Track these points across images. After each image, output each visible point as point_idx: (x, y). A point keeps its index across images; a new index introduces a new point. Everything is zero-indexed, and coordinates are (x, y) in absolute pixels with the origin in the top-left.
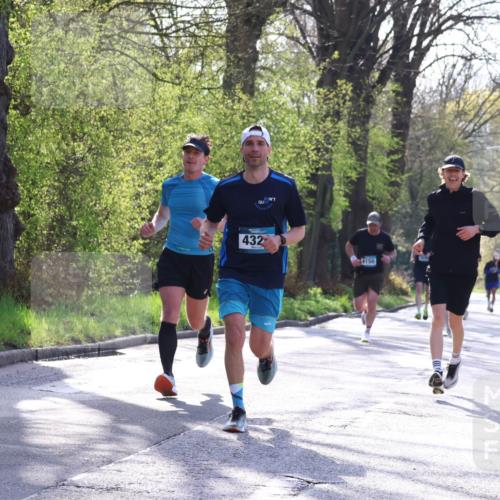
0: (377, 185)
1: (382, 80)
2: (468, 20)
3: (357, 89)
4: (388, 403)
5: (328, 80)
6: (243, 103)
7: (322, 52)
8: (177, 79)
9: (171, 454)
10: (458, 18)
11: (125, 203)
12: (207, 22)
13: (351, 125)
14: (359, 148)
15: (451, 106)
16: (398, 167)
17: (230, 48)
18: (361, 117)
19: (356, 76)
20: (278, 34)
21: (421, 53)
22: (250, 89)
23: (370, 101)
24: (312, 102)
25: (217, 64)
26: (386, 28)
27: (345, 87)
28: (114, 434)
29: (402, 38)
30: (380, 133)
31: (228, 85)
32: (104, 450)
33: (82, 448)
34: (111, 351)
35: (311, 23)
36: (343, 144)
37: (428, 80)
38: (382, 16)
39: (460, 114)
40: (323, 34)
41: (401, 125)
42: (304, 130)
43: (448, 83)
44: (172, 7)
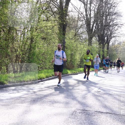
0: (105, 55)
1: (106, 44)
2: (115, 37)
3: (103, 45)
4: (108, 79)
5: (100, 44)
6: (90, 47)
7: (99, 41)
8: (83, 44)
9: (84, 85)
10: (114, 37)
11: (78, 58)
12: (86, 38)
14: (103, 51)
15: (113, 46)
16: (108, 53)
17: (89, 41)
18: (103, 48)
19: (103, 43)
20: (94, 39)
21: (110, 41)
22: (91, 45)
23: (104, 46)
24: (98, 47)
25: (87, 43)
26: (106, 38)
28: (78, 83)
29: (108, 39)
30: (106, 49)
31: (89, 45)
32: (77, 85)
33: (75, 85)
34: (77, 74)
35: (97, 38)
36: (101, 51)
37: (111, 44)
38: (105, 37)
39: (114, 47)
40: (99, 39)
41: (108, 49)
42: (97, 49)
43: (113, 44)
44: (82, 37)
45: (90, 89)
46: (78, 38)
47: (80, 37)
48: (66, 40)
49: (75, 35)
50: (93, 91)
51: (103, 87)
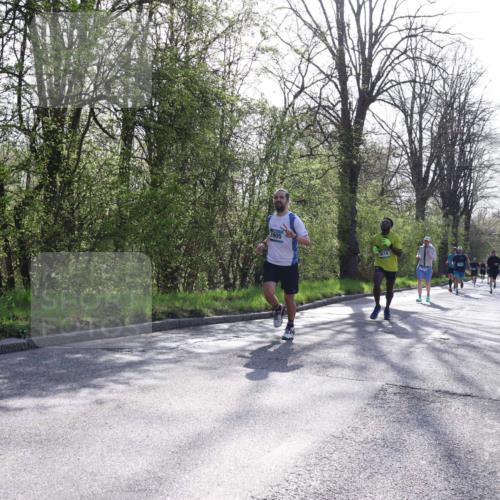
1: (462, 215)
2: (486, 197)
3: (455, 218)
5: (446, 216)
6: (421, 223)
7: (443, 208)
8: (402, 217)
10: (483, 197)
12: (409, 201)
13: (453, 227)
14: (455, 234)
15: (481, 222)
16: (467, 239)
17: (417, 207)
18: (456, 225)
19: (454, 214)
20: (430, 203)
21: (472, 207)
22: (423, 219)
23: (458, 221)
24: (441, 222)
25: (414, 212)
26: (462, 200)
27: (451, 217)
29: (466, 203)
30: (461, 230)
31: (417, 218)
35: (440, 200)
36: (450, 233)
37: (474, 215)
38: (461, 197)
39: (484, 224)
40: (444, 203)
41: (467, 228)
42: (439, 230)
43: (480, 215)
44: (400, 197)
45: (421, 332)
46: (390, 199)
47: (394, 196)
48: (358, 206)
49: (382, 194)
50: (429, 337)
51: (455, 327)
